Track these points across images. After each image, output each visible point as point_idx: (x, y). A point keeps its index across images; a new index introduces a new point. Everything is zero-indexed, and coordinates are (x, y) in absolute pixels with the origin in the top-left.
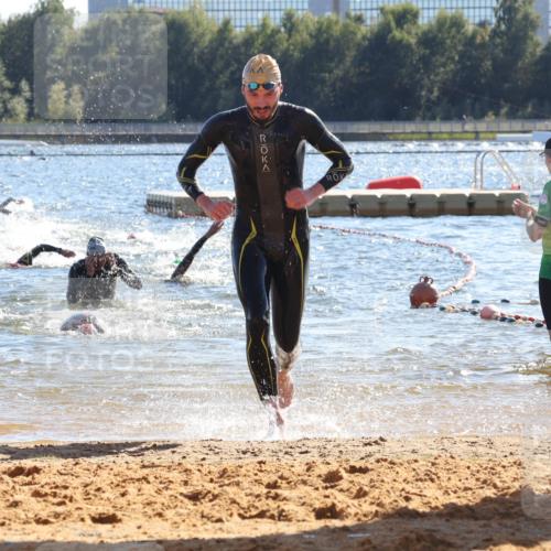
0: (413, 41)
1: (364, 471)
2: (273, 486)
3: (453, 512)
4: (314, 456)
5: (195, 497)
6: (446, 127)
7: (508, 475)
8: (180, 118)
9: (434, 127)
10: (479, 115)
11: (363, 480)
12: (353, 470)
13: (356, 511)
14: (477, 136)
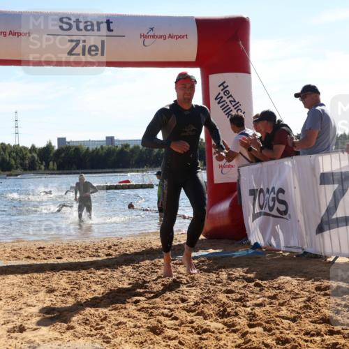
0: (128, 151)
1: (117, 245)
2: (97, 249)
3: (136, 254)
4: (106, 242)
5: (79, 253)
6: (136, 170)
7: (148, 245)
8: (78, 169)
9: (134, 169)
10: (143, 167)
11: (116, 247)
12: (115, 245)
13: (115, 254)
14: (143, 172)
